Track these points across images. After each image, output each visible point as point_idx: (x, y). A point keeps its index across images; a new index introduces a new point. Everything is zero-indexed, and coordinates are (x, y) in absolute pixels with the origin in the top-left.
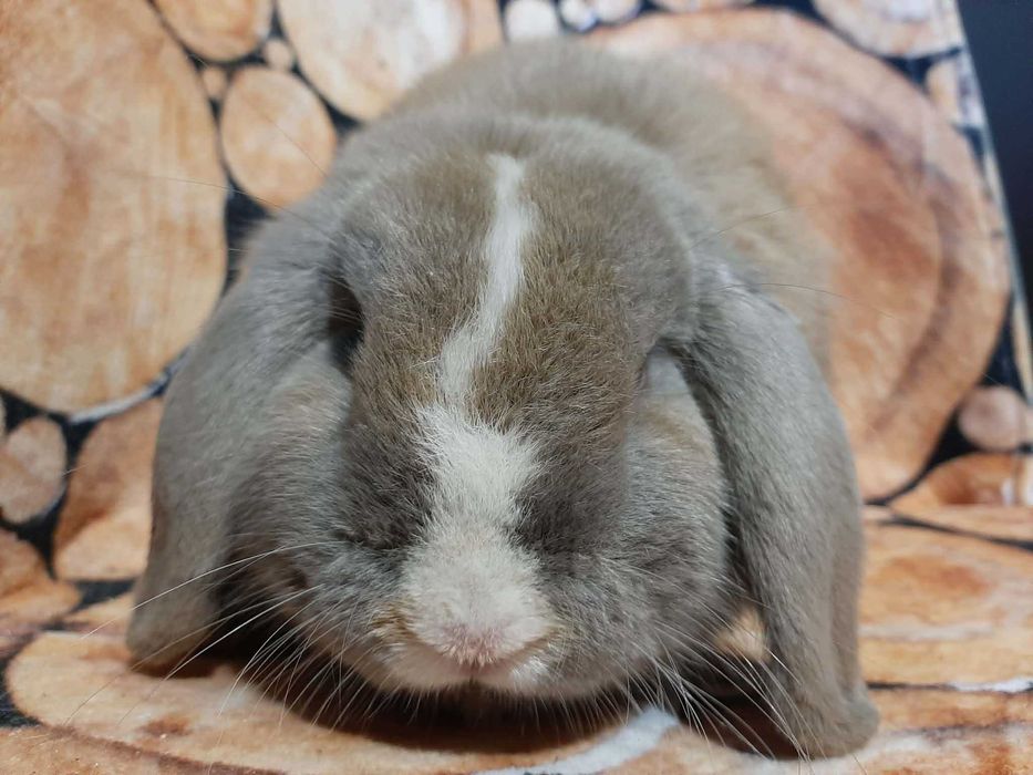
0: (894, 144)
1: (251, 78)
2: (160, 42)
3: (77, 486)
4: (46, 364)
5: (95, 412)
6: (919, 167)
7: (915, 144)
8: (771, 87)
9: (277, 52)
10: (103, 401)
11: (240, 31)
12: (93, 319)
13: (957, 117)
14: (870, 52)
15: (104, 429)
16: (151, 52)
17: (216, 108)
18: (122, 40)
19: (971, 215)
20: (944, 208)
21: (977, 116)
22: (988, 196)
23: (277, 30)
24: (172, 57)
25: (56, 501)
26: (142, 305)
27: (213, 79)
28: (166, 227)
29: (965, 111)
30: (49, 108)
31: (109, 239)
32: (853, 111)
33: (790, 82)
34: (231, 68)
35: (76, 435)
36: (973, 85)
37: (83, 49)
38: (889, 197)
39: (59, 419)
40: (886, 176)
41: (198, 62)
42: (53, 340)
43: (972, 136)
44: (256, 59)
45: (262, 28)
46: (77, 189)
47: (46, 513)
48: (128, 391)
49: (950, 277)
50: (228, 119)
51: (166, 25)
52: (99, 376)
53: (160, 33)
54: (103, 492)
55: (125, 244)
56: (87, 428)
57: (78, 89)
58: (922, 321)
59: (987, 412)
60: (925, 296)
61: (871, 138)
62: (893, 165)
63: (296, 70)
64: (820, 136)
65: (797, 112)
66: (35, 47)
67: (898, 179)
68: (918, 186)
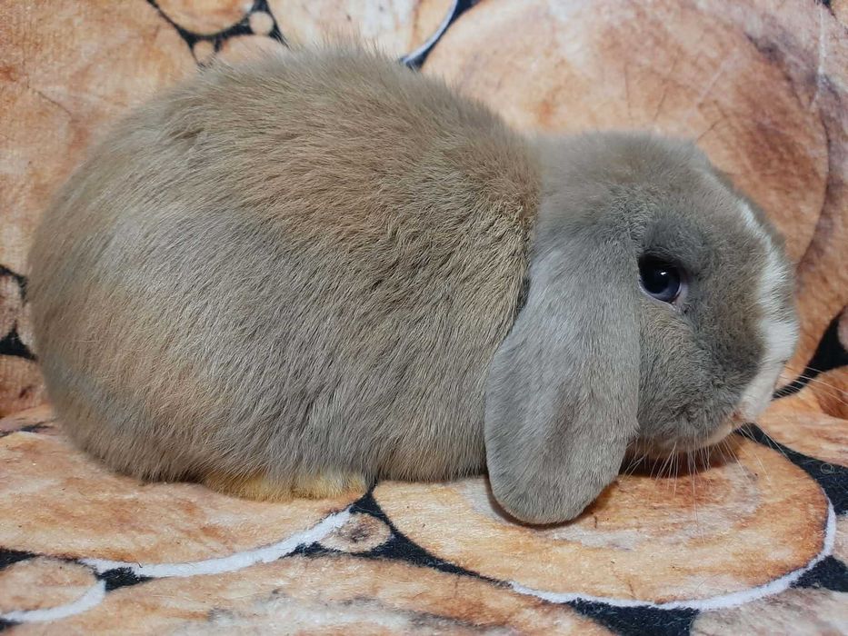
0: (790, 57)
1: (237, 45)
2: (158, 28)
6: (812, 79)
7: (810, 57)
9: (260, 22)
11: (227, 11)
16: (151, 36)
18: (124, 32)
20: (834, 122)
23: (262, 3)
27: (203, 49)
30: (58, 91)
32: (756, 27)
34: (219, 40)
37: (88, 44)
38: (784, 112)
40: (781, 90)
41: (191, 39)
44: (242, 29)
45: (248, 4)
49: (833, 191)
51: (163, 15)
53: (162, 22)
57: (84, 73)
60: (809, 209)
61: (770, 52)
62: (789, 79)
63: (275, 33)
64: (726, 54)
65: (708, 30)
66: (46, 51)
67: (793, 93)
68: (811, 98)
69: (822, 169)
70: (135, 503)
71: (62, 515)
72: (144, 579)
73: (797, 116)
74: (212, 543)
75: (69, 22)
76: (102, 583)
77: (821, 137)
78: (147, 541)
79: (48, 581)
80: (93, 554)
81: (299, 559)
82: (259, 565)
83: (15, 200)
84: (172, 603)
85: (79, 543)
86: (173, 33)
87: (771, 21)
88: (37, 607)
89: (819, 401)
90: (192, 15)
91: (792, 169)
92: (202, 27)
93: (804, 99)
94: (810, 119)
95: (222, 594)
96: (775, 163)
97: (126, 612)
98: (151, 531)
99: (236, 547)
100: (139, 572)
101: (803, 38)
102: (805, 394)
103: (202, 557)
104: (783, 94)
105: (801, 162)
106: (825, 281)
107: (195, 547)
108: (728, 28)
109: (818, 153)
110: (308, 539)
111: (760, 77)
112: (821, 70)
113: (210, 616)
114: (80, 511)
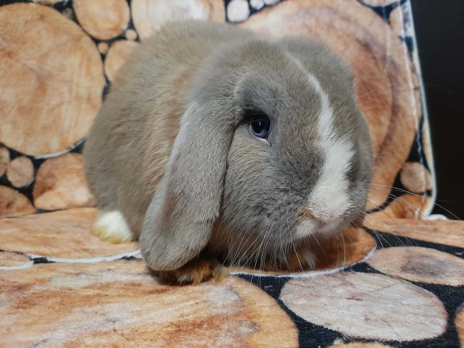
0: (375, 48)
1: (119, 45)
2: (81, 36)
3: (39, 178)
4: (25, 141)
5: (45, 156)
6: (384, 58)
7: (383, 48)
8: (330, 27)
9: (131, 34)
10: (48, 153)
11: (115, 29)
12: (45, 128)
13: (402, 33)
14: (369, 6)
15: (48, 161)
16: (77, 40)
17: (103, 57)
18: (64, 38)
19: (405, 80)
20: (394, 78)
21: (411, 32)
22: (413, 70)
23: (131, 26)
24: (87, 41)
25: (31, 182)
26: (67, 123)
27: (103, 47)
28: (78, 98)
29: (405, 29)
30: (32, 63)
31: (54, 102)
32: (360, 35)
33: (338, 24)
34: (110, 42)
35: (37, 163)
36: (411, 17)
37: (47, 42)
38: (373, 74)
39: (31, 158)
40: (371, 64)
41: (97, 41)
42: (28, 134)
43: (408, 41)
44: (122, 37)
45: (125, 26)
46: (42, 87)
47: (28, 186)
48: (58, 150)
49: (395, 110)
50: (108, 60)
51: (84, 31)
52: (47, 145)
53: (83, 33)
54: (49, 181)
55: (60, 104)
56: (42, 161)
57: (45, 56)
58: (384, 130)
59: (411, 174)
60: (385, 119)
61: (366, 46)
62: (374, 58)
63: (137, 40)
64: (347, 47)
65: (339, 37)
66: (28, 45)
67: (376, 65)
68: (384, 67)
69: (390, 99)
70: (54, 238)
71: (19, 240)
72: (51, 262)
73: (378, 75)
74: (85, 254)
75: (39, 32)
76: (33, 262)
77: (389, 85)
78: (55, 250)
79: (9, 258)
80: (30, 252)
81: (123, 261)
82: (104, 261)
83: (9, 112)
84: (62, 269)
85: (24, 249)
86: (88, 39)
87: (367, 32)
88: (3, 265)
89: (394, 213)
90: (98, 30)
91: (377, 101)
92: (103, 36)
93: (381, 67)
94: (384, 77)
95: (85, 269)
96: (369, 98)
97: (41, 270)
98: (58, 248)
99: (96, 256)
100: (49, 259)
101: (380, 39)
102: (388, 210)
103: (79, 258)
104: (372, 65)
105: (381, 97)
106: (393, 153)
107: (78, 254)
108: (349, 36)
109: (388, 92)
110: (129, 255)
111: (362, 58)
112: (388, 54)
113: (78, 274)
114: (27, 239)
